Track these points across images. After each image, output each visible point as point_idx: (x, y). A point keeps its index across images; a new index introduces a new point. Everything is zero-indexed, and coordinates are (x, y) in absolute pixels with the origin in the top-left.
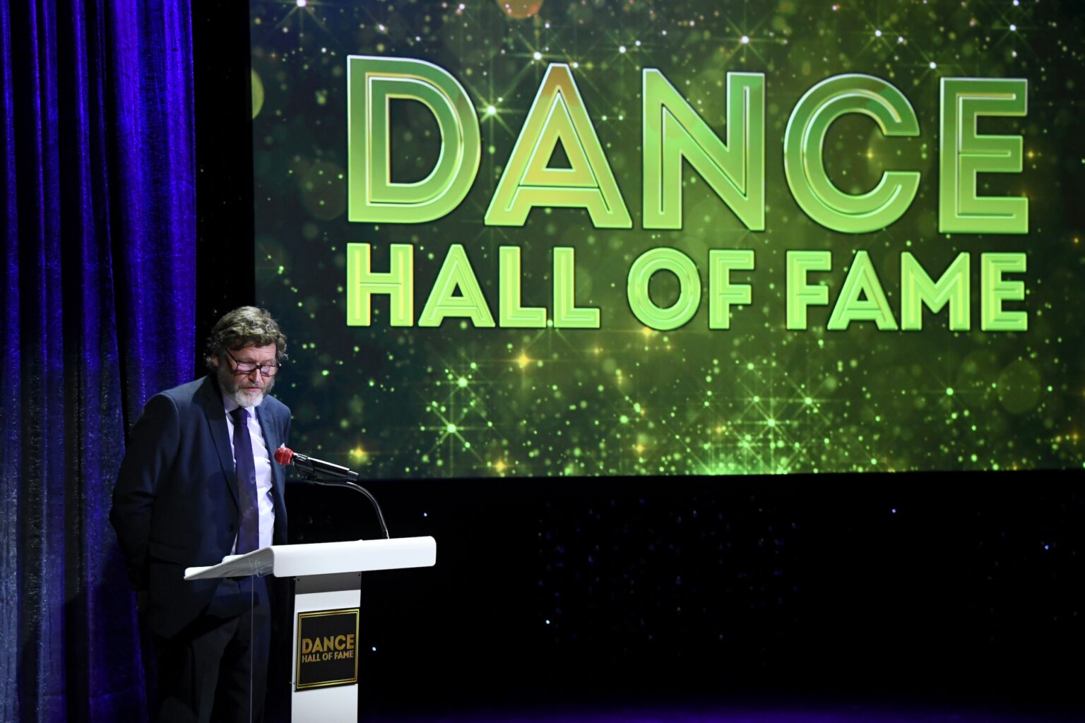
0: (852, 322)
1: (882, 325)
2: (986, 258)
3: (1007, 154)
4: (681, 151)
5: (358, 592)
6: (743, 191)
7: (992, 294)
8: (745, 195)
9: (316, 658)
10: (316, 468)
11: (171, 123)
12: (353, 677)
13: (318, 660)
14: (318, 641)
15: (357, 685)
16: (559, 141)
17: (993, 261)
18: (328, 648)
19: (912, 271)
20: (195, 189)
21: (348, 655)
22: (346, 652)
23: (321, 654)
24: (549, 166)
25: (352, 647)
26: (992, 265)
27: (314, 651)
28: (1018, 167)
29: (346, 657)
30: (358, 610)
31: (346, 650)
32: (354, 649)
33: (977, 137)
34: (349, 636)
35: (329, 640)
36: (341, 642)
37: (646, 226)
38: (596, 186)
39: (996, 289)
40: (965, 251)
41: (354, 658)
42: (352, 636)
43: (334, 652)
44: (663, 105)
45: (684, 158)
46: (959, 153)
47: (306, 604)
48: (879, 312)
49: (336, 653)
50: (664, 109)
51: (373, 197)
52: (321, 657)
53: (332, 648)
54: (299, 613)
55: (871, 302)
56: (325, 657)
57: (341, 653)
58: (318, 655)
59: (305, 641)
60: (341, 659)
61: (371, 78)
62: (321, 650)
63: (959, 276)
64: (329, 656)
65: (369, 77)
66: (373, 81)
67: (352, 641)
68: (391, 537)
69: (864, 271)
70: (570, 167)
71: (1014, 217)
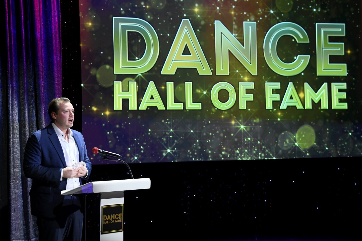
0: (288, 107)
1: (298, 108)
2: (333, 84)
3: (339, 49)
4: (228, 49)
5: (123, 199)
6: (250, 62)
7: (335, 97)
8: (251, 63)
9: (108, 222)
10: (107, 154)
11: (54, 36)
12: (122, 229)
13: (109, 223)
14: (109, 216)
15: (123, 232)
16: (186, 45)
17: (335, 86)
18: (113, 218)
19: (308, 89)
20: (61, 59)
21: (120, 221)
22: (119, 220)
23: (110, 221)
24: (183, 54)
25: (121, 218)
26: (335, 87)
27: (107, 220)
28: (343, 53)
29: (119, 222)
30: (123, 205)
31: (119, 219)
32: (122, 219)
33: (329, 43)
34: (120, 214)
35: (113, 216)
36: (117, 216)
37: (217, 74)
38: (200, 61)
39: (336, 95)
40: (326, 82)
41: (122, 222)
42: (121, 214)
43: (114, 220)
44: (222, 33)
45: (229, 51)
46: (323, 49)
47: (104, 203)
48: (297, 103)
49: (115, 220)
50: (222, 34)
51: (122, 66)
52: (110, 222)
53: (114, 219)
54: (102, 206)
55: (294, 100)
56: (112, 222)
57: (117, 220)
58: (109, 221)
59: (104, 216)
60: (117, 222)
61: (121, 24)
62: (110, 219)
63: (324, 91)
64: (113, 222)
65: (120, 24)
66: (122, 26)
67: (121, 216)
68: (134, 178)
69: (292, 89)
70: (190, 54)
71: (342, 70)
